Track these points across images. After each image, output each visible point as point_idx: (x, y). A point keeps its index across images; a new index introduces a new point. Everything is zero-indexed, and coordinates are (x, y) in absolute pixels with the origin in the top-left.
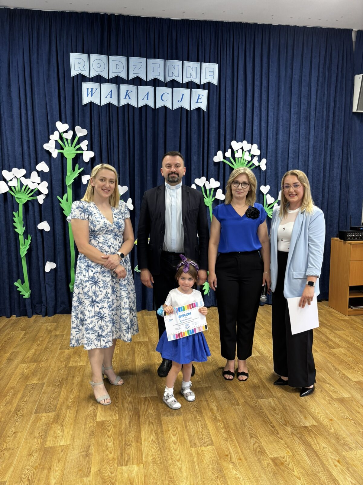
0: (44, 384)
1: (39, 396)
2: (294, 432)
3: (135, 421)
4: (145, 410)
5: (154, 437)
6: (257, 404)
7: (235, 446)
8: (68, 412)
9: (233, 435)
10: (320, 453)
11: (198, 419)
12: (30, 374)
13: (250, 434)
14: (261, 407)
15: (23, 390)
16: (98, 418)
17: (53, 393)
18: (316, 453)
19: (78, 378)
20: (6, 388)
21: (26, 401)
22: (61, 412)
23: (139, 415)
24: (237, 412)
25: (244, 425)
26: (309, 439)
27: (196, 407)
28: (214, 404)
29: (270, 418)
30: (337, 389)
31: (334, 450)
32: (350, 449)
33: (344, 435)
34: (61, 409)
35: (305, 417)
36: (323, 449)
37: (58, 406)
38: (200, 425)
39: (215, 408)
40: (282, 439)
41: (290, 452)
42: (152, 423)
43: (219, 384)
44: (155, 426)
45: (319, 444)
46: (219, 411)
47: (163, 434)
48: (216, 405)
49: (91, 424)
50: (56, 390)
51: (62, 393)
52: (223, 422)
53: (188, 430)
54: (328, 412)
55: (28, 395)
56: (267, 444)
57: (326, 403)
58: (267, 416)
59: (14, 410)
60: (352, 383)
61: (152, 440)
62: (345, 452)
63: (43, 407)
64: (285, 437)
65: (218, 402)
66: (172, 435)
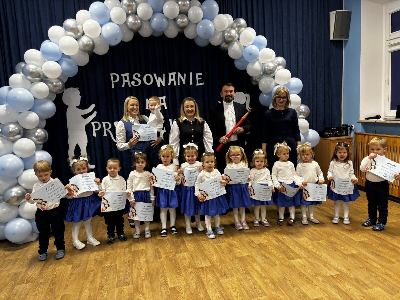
0: (116, 265)
1: (116, 274)
2: (324, 280)
3: (200, 284)
4: (205, 276)
5: (219, 294)
6: (290, 264)
7: (283, 295)
8: (144, 284)
9: (279, 287)
10: (348, 292)
11: (248, 278)
12: (102, 260)
13: (292, 284)
14: (294, 265)
15: (100, 271)
16: (169, 285)
17: (127, 272)
18: (345, 293)
19: (143, 259)
20: (86, 272)
21: (106, 279)
22: (138, 284)
23: (202, 280)
24: (277, 271)
25: (285, 279)
26: (337, 284)
27: (244, 270)
28: (257, 267)
29: (303, 273)
30: (346, 248)
31: (358, 289)
32: (369, 287)
33: (362, 279)
34: (137, 282)
35: (329, 269)
36: (349, 290)
37: (134, 280)
38: (251, 282)
39: (259, 270)
40: (317, 286)
41: (326, 294)
42: (214, 285)
43: (256, 252)
44: (216, 286)
45: (345, 286)
46: (263, 271)
47: (225, 291)
48: (259, 267)
49: (166, 290)
50: (128, 269)
51: (134, 271)
52: (269, 278)
53: (243, 287)
54: (345, 264)
55: (107, 274)
56: (307, 290)
57: (342, 258)
58: (301, 271)
59: (98, 286)
60: (357, 243)
61: (218, 296)
62: (366, 290)
63: (122, 282)
64: (319, 284)
65: (260, 265)
66: (232, 292)
